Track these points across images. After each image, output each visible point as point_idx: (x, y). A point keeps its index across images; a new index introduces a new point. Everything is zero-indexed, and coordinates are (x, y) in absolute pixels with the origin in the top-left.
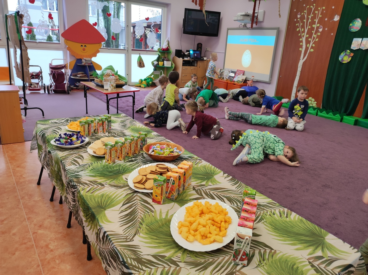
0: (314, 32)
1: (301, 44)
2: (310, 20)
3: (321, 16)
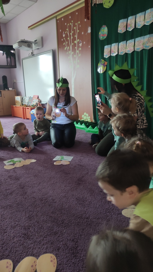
0: (76, 48)
1: (70, 62)
2: (72, 38)
3: (78, 31)
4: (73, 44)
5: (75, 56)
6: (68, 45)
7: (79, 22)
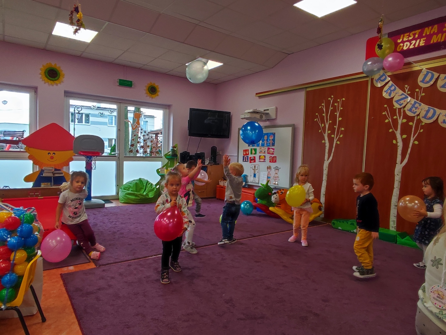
0: (336, 127)
1: (323, 141)
2: (330, 114)
3: (342, 108)
4: (330, 122)
5: (333, 136)
6: (323, 122)
7: (344, 99)
